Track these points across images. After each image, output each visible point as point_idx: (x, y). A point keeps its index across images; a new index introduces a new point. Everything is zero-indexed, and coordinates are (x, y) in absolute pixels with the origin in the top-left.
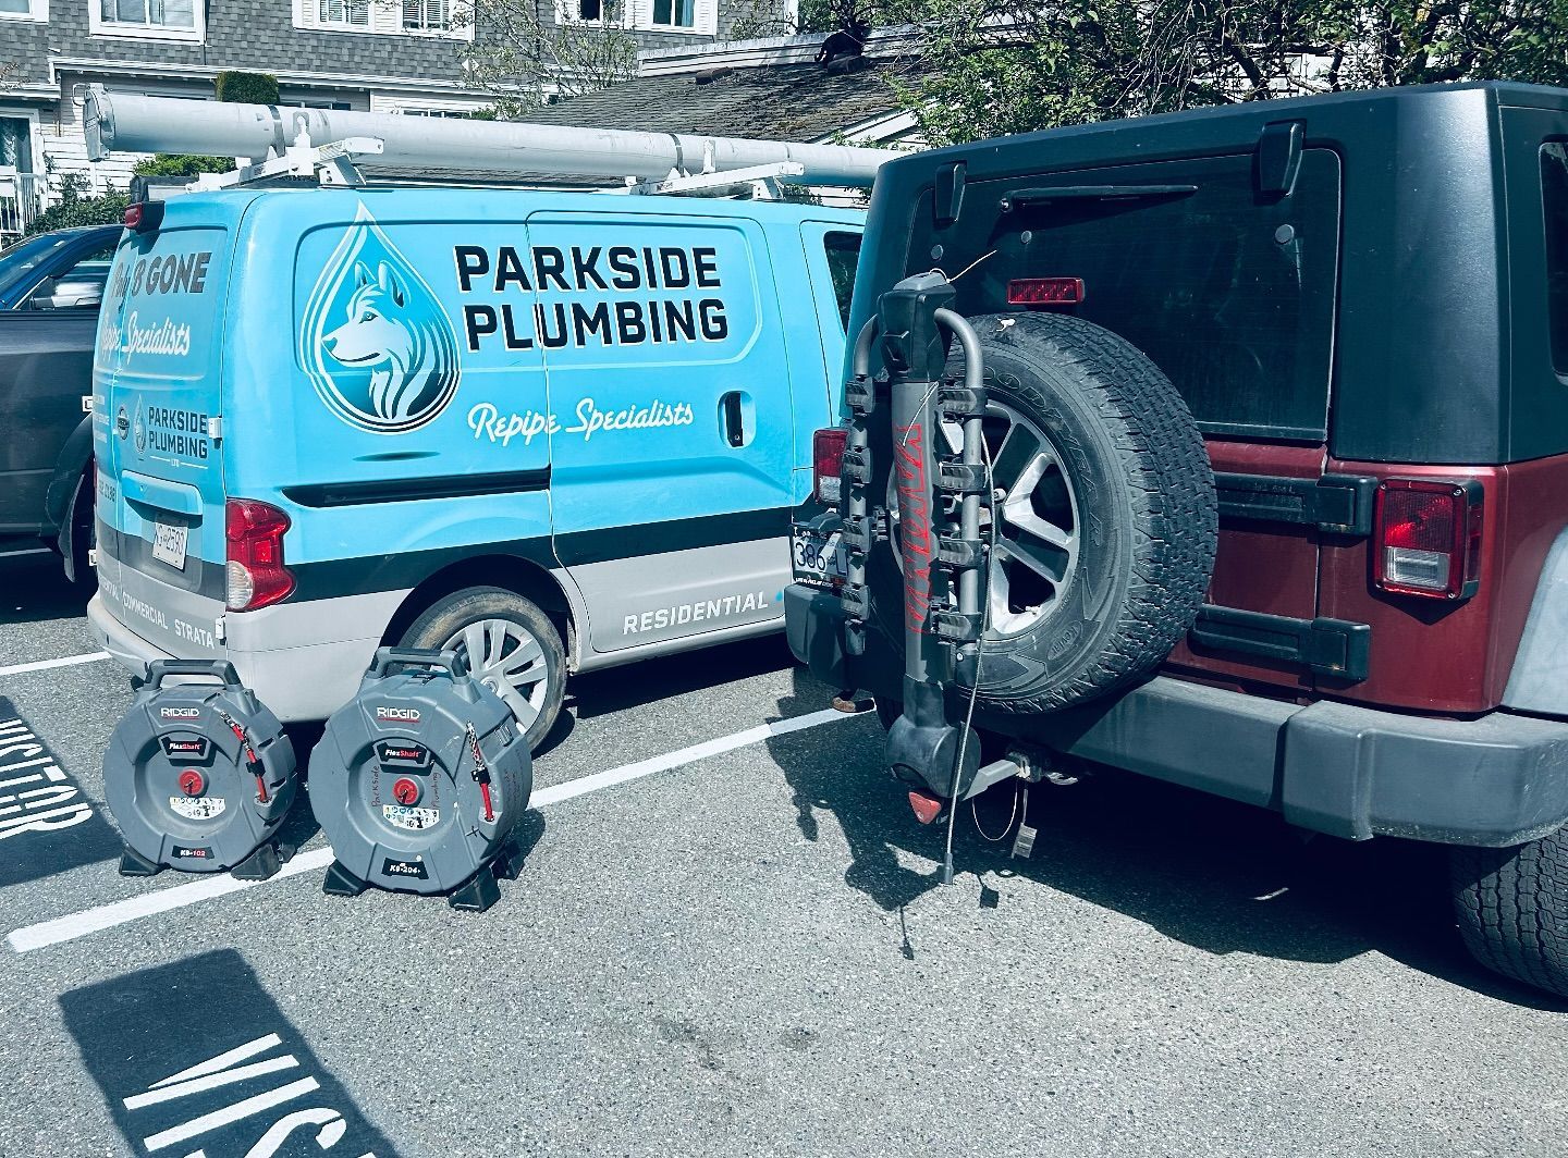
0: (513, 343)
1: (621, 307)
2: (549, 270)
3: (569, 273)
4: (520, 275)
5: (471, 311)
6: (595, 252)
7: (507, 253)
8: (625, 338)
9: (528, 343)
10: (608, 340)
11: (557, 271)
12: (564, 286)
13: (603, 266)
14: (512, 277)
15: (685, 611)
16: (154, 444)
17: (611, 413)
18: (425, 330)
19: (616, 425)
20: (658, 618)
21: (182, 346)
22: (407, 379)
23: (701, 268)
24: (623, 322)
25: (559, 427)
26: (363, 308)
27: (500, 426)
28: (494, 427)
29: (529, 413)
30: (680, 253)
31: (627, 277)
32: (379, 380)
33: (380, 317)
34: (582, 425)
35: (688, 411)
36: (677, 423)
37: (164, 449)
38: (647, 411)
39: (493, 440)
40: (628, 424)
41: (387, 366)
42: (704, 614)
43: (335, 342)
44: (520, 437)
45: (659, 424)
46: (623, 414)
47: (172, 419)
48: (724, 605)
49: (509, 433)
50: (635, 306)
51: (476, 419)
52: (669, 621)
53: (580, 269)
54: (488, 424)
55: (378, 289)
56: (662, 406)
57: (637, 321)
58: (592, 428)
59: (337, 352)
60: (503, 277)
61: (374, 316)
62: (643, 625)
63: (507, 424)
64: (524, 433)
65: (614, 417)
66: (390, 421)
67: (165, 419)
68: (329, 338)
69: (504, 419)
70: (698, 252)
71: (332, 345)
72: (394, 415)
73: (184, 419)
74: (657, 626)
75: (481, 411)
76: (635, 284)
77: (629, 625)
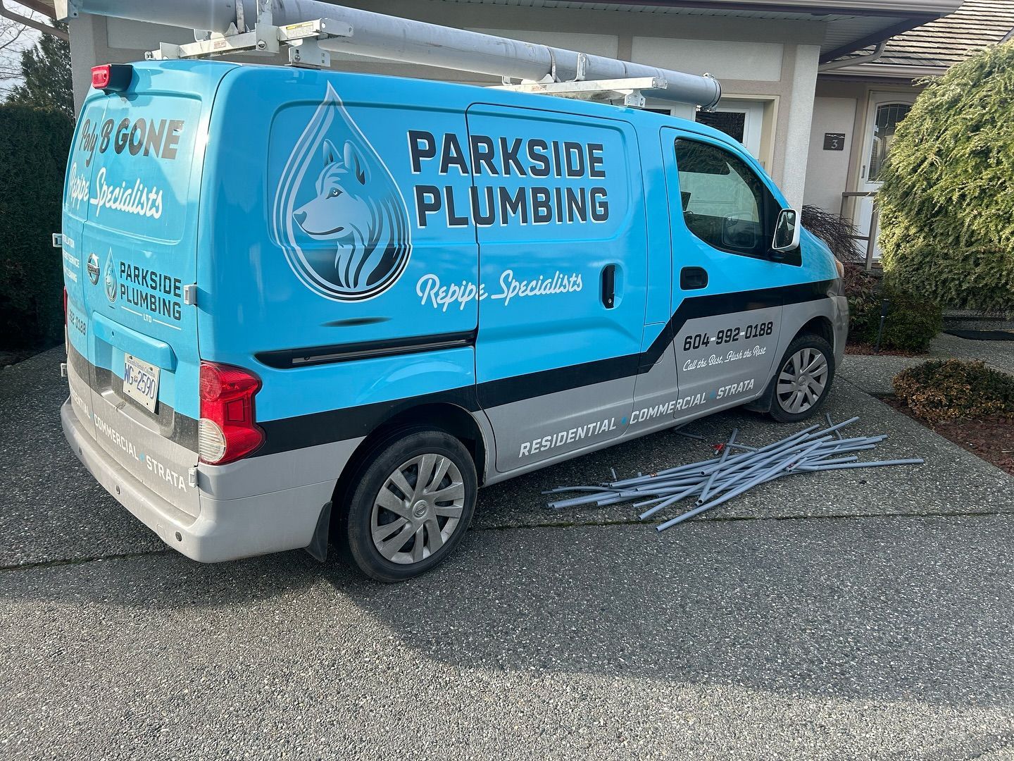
0: (454, 221)
1: (536, 191)
2: (484, 156)
3: (499, 160)
4: (460, 160)
5: (421, 190)
6: (518, 142)
7: (451, 138)
8: (538, 219)
9: (464, 221)
10: (525, 220)
11: (489, 157)
12: (494, 171)
13: (524, 154)
14: (454, 161)
15: (562, 436)
16: (125, 296)
17: (525, 283)
18: (382, 206)
19: (528, 292)
20: (544, 443)
21: (154, 209)
22: (368, 252)
23: (594, 160)
24: (537, 204)
25: (486, 295)
26: (330, 184)
27: (441, 295)
28: (437, 295)
29: (464, 283)
30: (578, 146)
31: (541, 165)
32: (343, 251)
33: (345, 193)
34: (503, 292)
35: (579, 280)
36: (571, 290)
37: (137, 304)
38: (550, 280)
39: (435, 306)
40: (537, 292)
41: (350, 240)
42: (575, 437)
43: (304, 215)
44: (456, 303)
45: (558, 291)
46: (534, 283)
47: (144, 278)
48: (588, 429)
49: (448, 300)
50: (545, 191)
51: (423, 289)
52: (551, 445)
53: (507, 157)
54: (432, 293)
55: (343, 167)
56: (561, 276)
57: (546, 204)
58: (511, 295)
59: (307, 226)
60: (447, 160)
61: (340, 192)
62: (533, 449)
63: (447, 292)
64: (460, 300)
65: (527, 285)
66: (352, 290)
67: (138, 276)
68: (299, 212)
69: (445, 288)
70: (592, 147)
71: (302, 218)
72: (356, 284)
73: (157, 279)
74: (542, 449)
75: (427, 281)
76: (546, 172)
77: (524, 449)
